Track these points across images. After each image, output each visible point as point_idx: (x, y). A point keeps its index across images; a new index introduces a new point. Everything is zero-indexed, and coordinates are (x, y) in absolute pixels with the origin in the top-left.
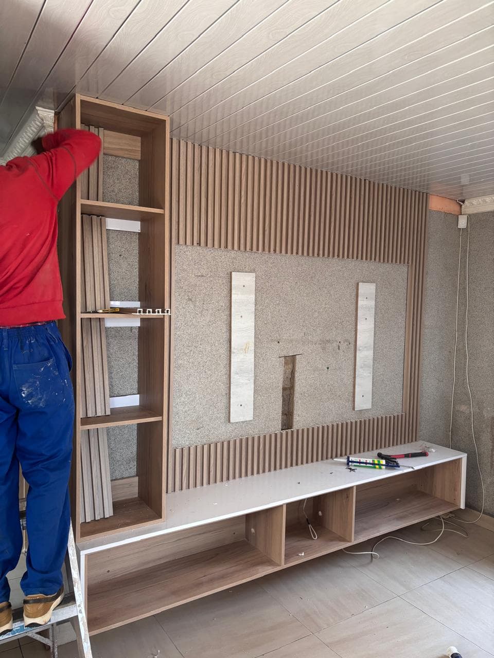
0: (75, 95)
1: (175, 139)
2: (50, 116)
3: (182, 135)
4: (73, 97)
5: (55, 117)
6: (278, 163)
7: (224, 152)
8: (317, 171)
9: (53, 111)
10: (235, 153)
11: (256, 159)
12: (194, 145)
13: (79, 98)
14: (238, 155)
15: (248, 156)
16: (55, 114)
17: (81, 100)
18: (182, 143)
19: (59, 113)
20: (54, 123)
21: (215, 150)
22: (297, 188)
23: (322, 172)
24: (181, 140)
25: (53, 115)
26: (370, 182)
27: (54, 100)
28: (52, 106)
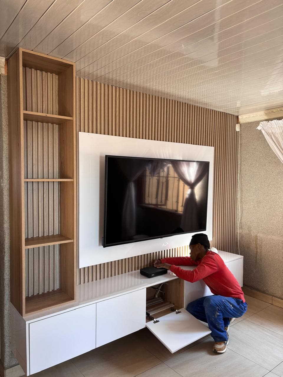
0: (19, 48)
1: (78, 77)
2: (2, 61)
3: (82, 74)
4: (18, 49)
5: (5, 62)
6: (137, 92)
7: (106, 85)
8: (158, 97)
9: (5, 58)
10: (112, 86)
11: (125, 90)
12: (89, 81)
13: (21, 50)
14: (114, 87)
15: (119, 88)
16: (6, 60)
17: (22, 51)
18: (82, 79)
19: (8, 59)
20: (5, 66)
21: (101, 84)
22: (148, 107)
23: (161, 98)
24: (81, 78)
25: (5, 60)
26: (188, 104)
27: (5, 52)
28: (4, 55)
